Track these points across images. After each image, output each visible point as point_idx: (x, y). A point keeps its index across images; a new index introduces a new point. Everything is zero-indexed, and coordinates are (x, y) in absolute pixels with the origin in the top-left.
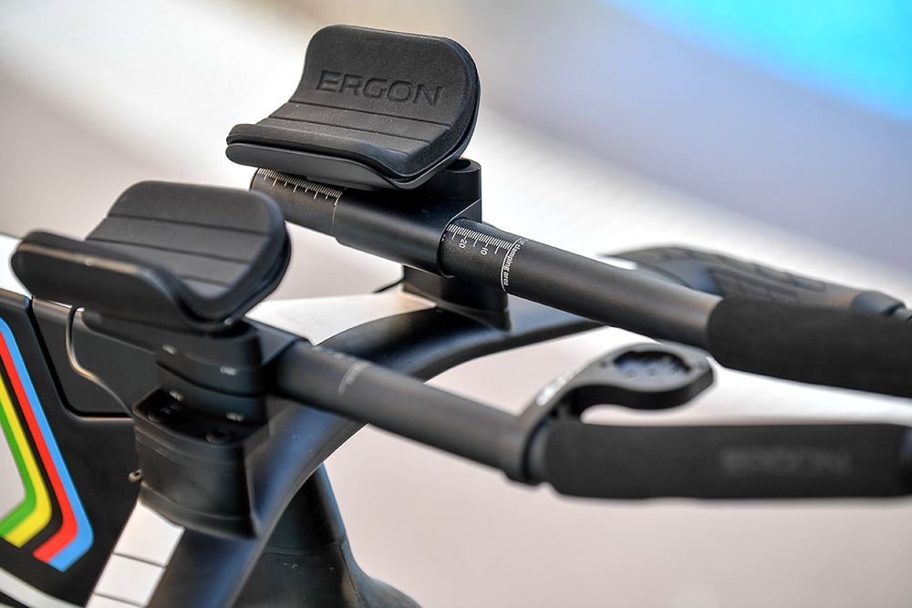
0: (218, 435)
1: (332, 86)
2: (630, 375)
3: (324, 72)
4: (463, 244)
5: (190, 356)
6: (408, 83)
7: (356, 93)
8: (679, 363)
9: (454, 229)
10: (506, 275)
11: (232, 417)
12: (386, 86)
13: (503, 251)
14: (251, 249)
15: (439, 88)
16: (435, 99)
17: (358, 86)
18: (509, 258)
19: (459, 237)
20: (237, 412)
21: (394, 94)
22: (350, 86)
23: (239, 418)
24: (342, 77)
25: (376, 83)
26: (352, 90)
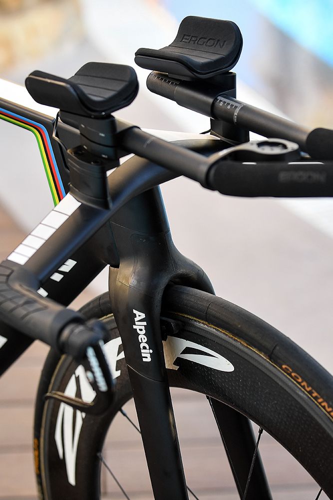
0: (95, 162)
1: (186, 41)
2: (263, 149)
3: (184, 35)
4: (221, 104)
5: (89, 128)
6: (214, 39)
7: (194, 43)
8: (285, 147)
9: (219, 98)
10: (236, 117)
11: (104, 156)
12: (206, 40)
13: (236, 107)
14: (119, 87)
15: (225, 41)
16: (223, 46)
17: (195, 41)
18: (238, 110)
19: (221, 101)
20: (105, 155)
21: (208, 44)
22: (193, 41)
23: (107, 157)
24: (191, 37)
25: (203, 39)
26: (193, 42)
